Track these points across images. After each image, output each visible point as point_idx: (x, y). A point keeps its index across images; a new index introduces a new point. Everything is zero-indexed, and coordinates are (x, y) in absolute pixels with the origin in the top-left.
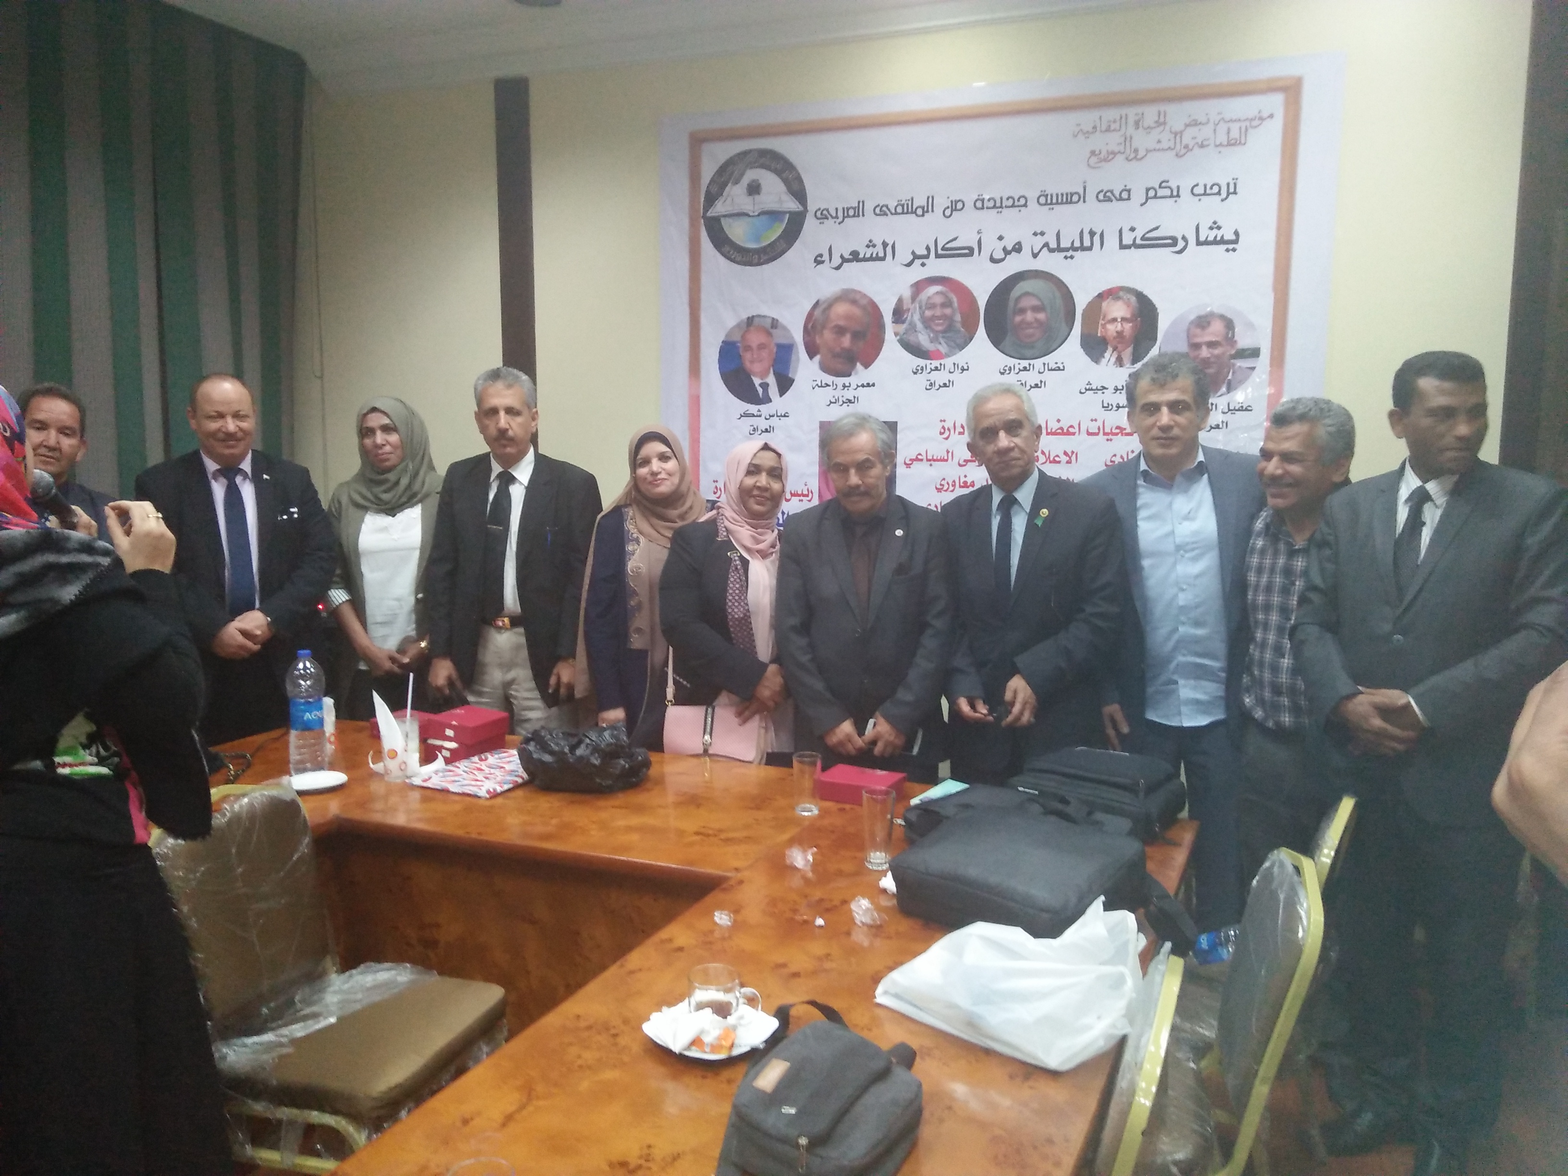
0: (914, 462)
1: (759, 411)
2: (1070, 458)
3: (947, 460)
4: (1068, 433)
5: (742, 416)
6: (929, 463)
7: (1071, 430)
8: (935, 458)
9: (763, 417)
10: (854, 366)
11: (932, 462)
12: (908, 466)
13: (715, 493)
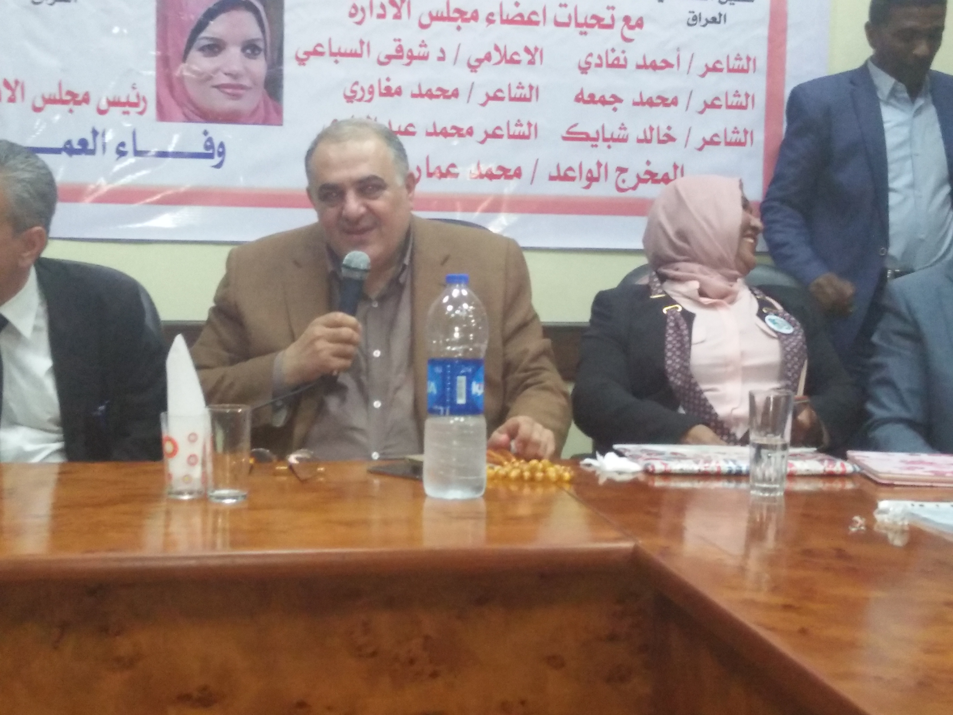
0: (312, 58)
2: (533, 56)
3: (359, 55)
4: (531, 22)
7: (534, 18)
11: (339, 58)
12: (301, 62)
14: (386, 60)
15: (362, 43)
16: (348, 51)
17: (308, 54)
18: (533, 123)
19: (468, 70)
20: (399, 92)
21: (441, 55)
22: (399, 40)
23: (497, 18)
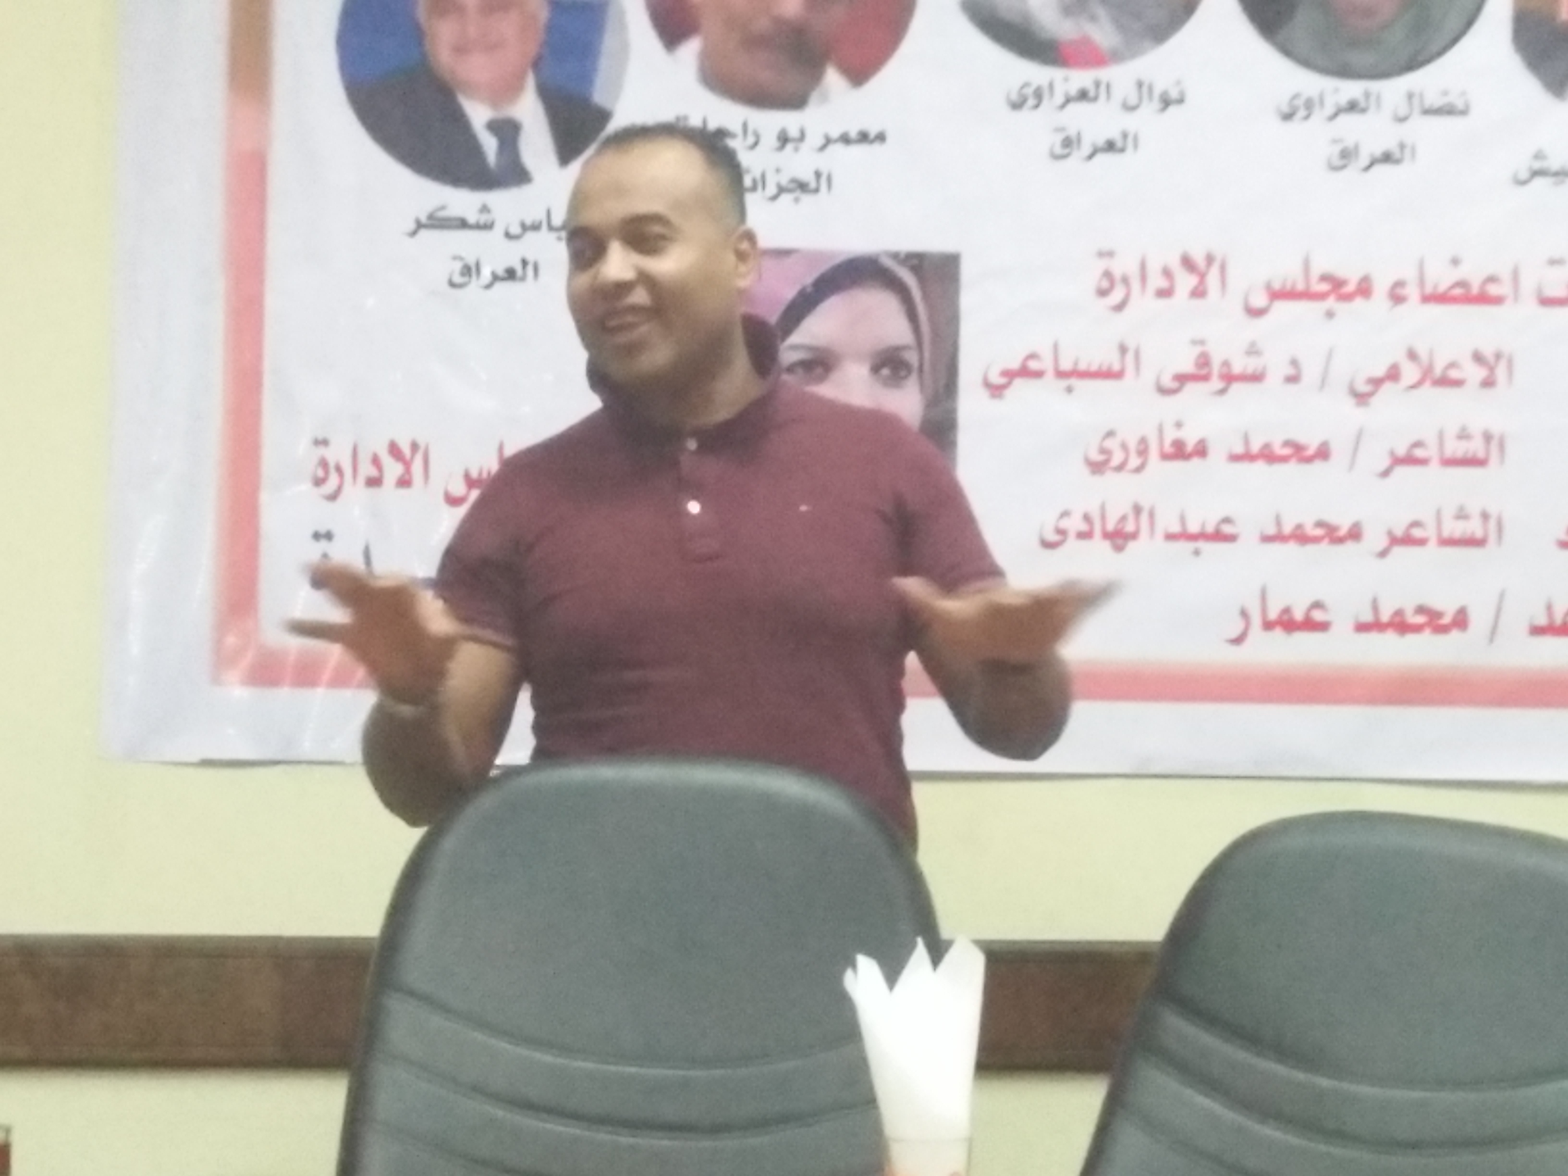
0: (1018, 382)
1: (485, 209)
2: (1491, 370)
3: (1117, 376)
4: (1483, 299)
5: (420, 226)
6: (1064, 383)
7: (1493, 290)
8: (1082, 366)
9: (499, 230)
10: (815, 76)
11: (1074, 382)
12: (996, 390)
13: (319, 482)
14: (1175, 385)
15: (1123, 350)
16: (1094, 368)
17: (1010, 375)
18: (1493, 511)
19: (1351, 401)
20: (1201, 451)
21: (1291, 371)
22: (1202, 342)
23: (1412, 291)
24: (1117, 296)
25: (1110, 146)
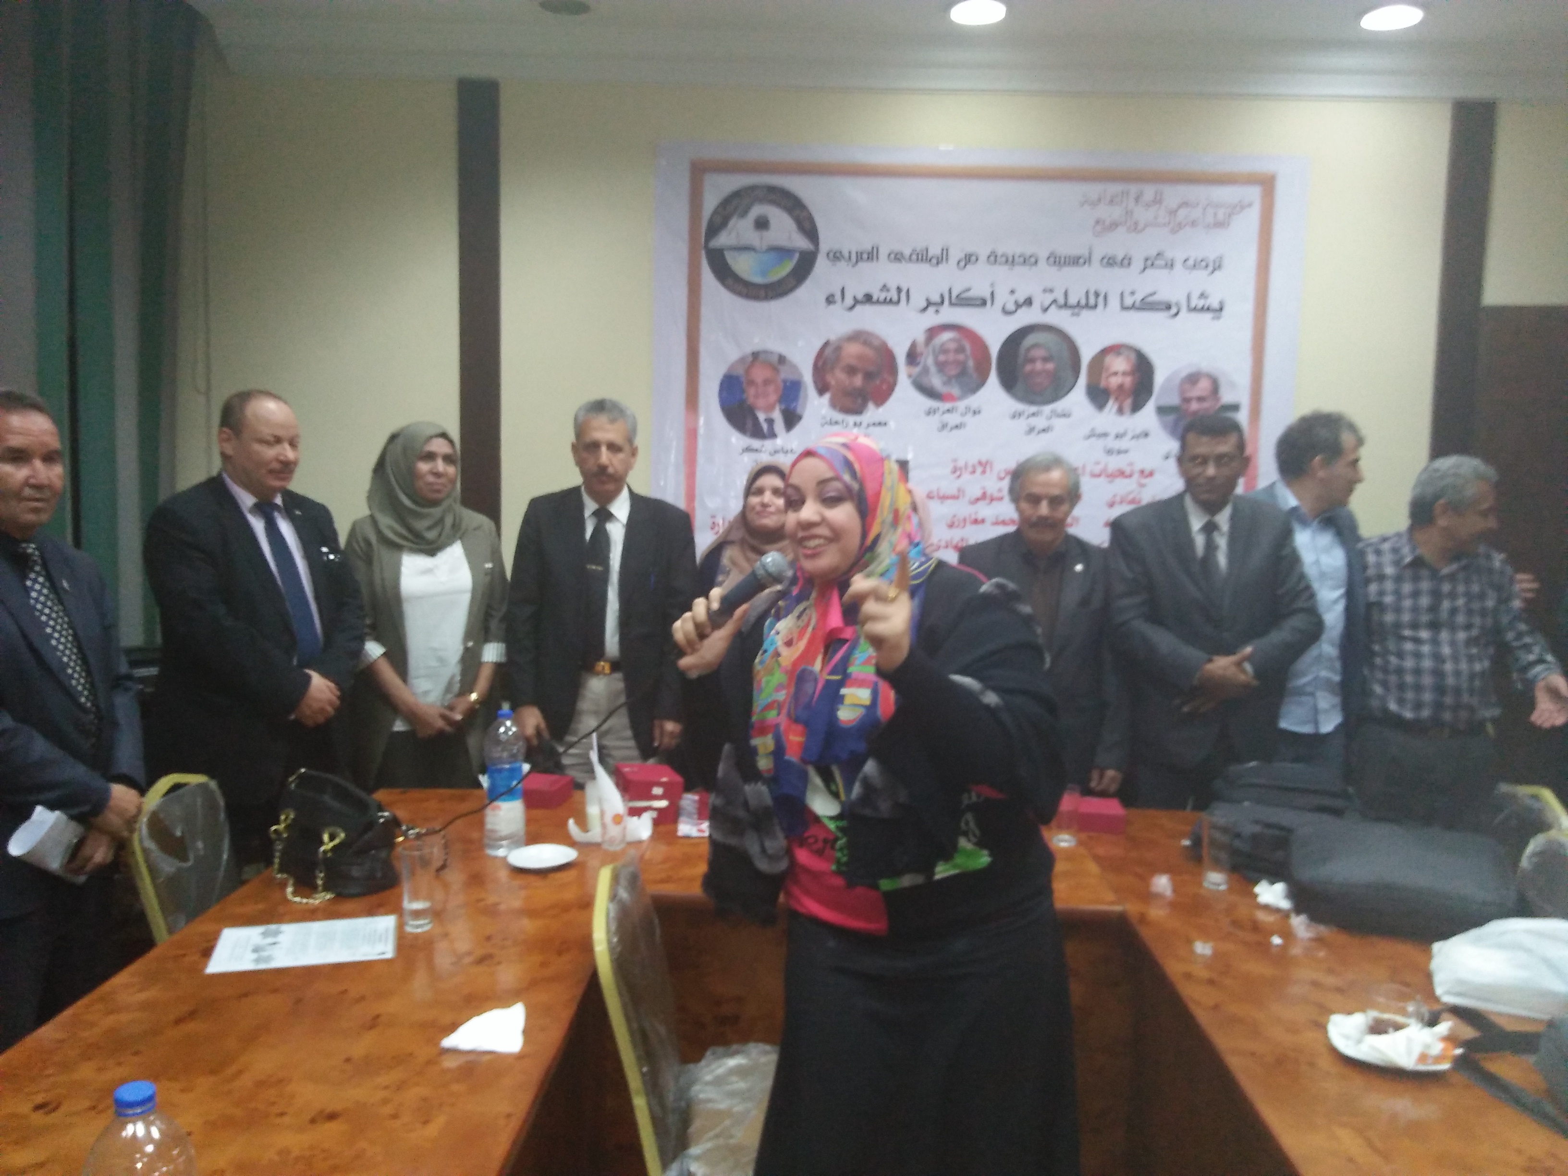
0: (928, 500)
3: (958, 498)
5: (743, 451)
6: (944, 500)
8: (947, 495)
9: (767, 451)
10: (865, 405)
13: (712, 528)
14: (975, 501)
15: (959, 490)
16: (950, 496)
17: (927, 497)
20: (983, 521)
22: (984, 488)
24: (958, 473)
25: (957, 427)
